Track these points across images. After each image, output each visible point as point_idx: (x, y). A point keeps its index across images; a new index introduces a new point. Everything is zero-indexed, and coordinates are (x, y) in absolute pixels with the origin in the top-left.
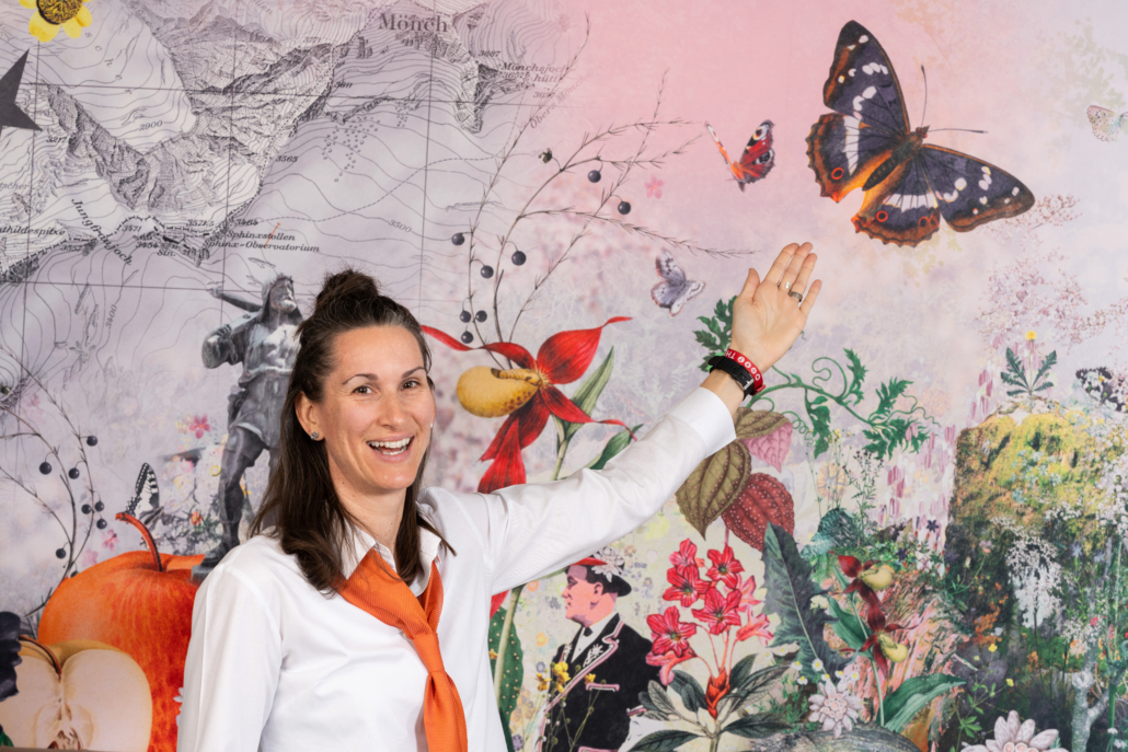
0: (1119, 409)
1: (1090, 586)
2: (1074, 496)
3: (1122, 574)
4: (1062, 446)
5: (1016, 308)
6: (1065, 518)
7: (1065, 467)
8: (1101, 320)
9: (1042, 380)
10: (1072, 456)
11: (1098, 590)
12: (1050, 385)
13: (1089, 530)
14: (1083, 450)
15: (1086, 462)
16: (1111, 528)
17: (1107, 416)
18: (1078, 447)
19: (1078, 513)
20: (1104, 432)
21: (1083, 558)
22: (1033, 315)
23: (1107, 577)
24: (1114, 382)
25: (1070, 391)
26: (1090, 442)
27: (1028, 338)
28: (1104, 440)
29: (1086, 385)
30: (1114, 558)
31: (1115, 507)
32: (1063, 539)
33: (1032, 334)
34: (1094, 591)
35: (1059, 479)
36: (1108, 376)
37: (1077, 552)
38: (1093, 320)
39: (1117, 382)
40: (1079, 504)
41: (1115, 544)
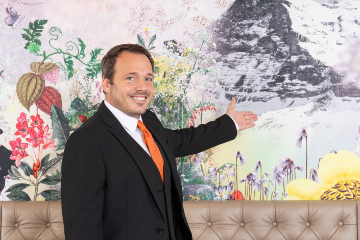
0: (180, 55)
1: (172, 122)
2: (165, 89)
3: (184, 117)
4: (159, 70)
5: (140, 19)
6: (162, 97)
7: (161, 78)
8: (172, 22)
9: (151, 46)
10: (163, 74)
11: (175, 123)
12: (154, 47)
13: (171, 101)
14: (167, 71)
15: (169, 76)
16: (179, 100)
17: (176, 58)
18: (165, 70)
19: (167, 95)
20: (175, 64)
21: (169, 112)
22: (147, 21)
23: (178, 118)
24: (178, 45)
25: (162, 49)
26: (170, 68)
27: (145, 30)
28: (175, 67)
29: (168, 47)
30: (181, 111)
31: (180, 92)
32: (162, 105)
33: (146, 29)
34: (174, 124)
35: (159, 83)
36: (176, 43)
37: (167, 110)
38: (169, 22)
39: (179, 45)
40: (167, 91)
41: (181, 106)
